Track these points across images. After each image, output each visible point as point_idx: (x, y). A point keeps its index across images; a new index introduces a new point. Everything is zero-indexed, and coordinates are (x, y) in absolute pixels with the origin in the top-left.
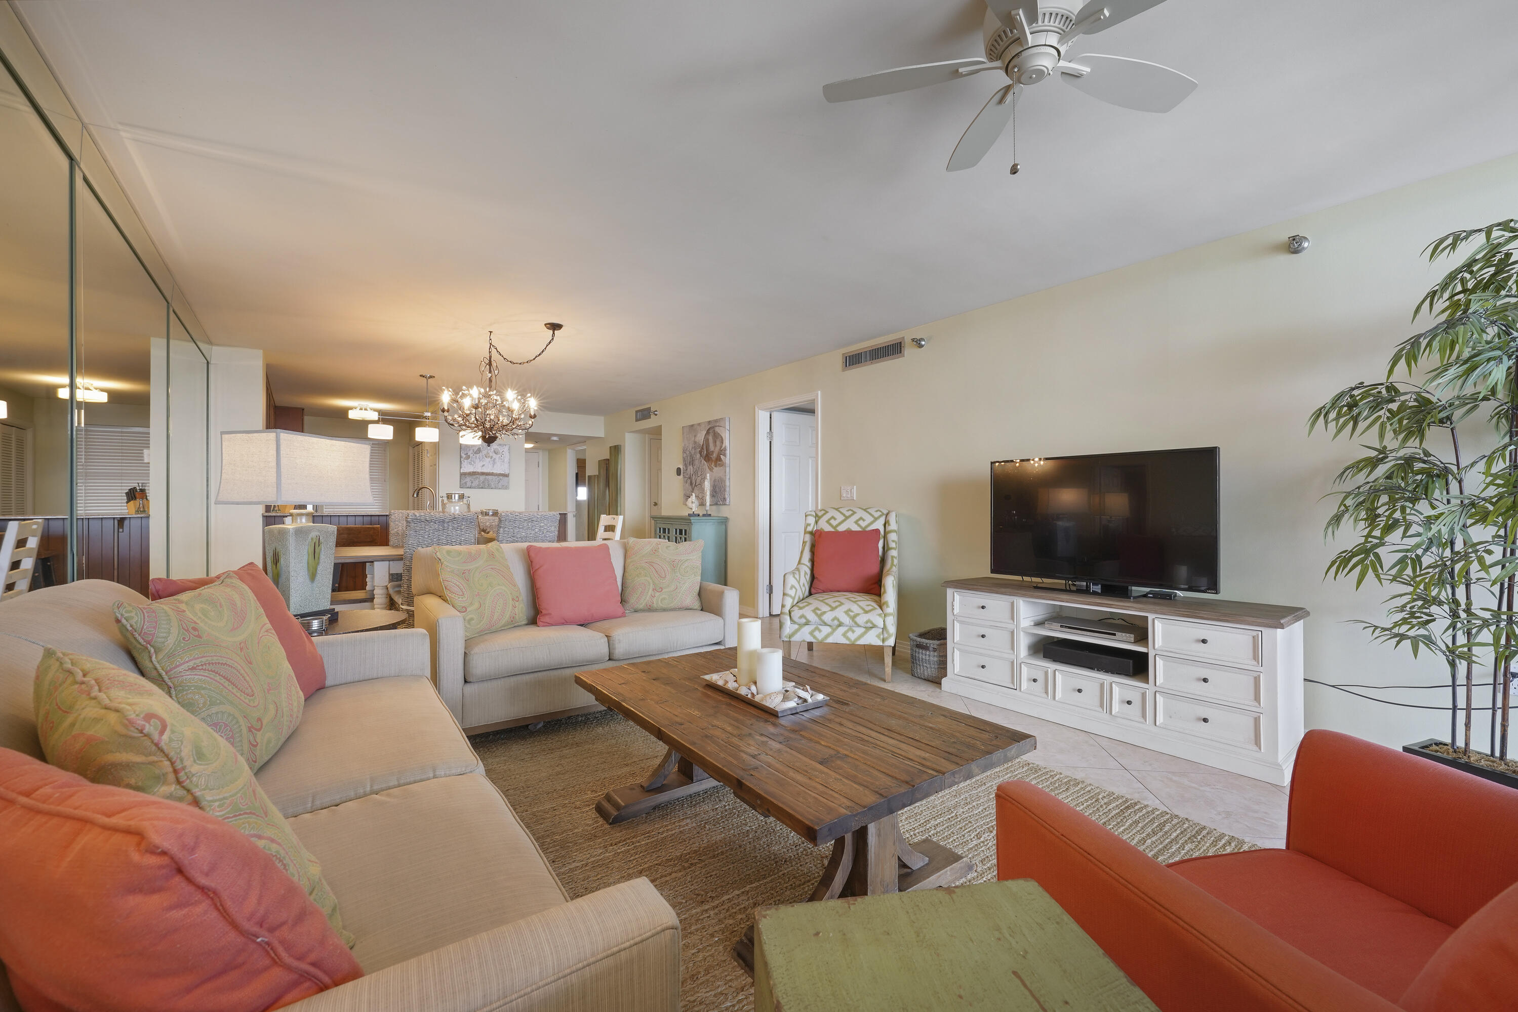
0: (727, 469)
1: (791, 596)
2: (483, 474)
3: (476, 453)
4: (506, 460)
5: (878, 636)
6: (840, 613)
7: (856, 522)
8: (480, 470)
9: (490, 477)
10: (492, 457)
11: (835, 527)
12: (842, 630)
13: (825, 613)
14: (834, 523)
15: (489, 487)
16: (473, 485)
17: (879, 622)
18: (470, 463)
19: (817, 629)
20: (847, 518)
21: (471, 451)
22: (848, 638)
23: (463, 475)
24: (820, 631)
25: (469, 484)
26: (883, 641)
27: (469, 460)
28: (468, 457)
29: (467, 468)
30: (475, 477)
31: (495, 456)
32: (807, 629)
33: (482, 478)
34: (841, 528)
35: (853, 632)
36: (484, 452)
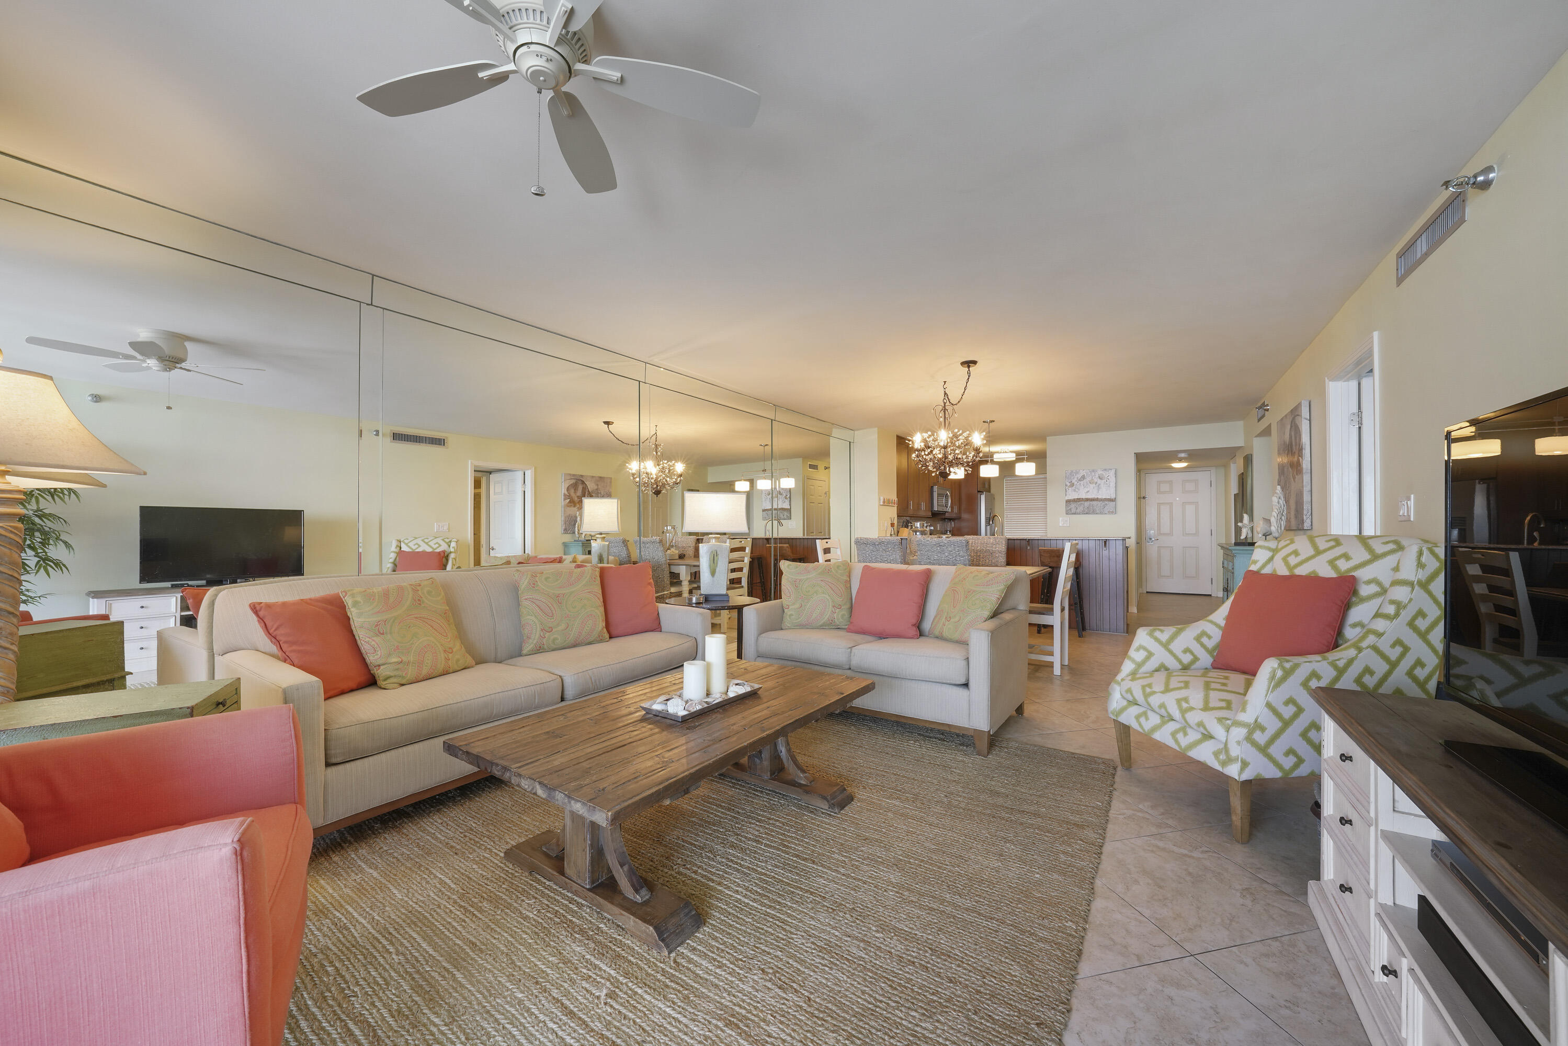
0: (1306, 478)
1: (1133, 661)
2: (1087, 500)
3: (1080, 480)
4: (1113, 484)
5: (1216, 754)
6: (1170, 700)
7: (1332, 563)
8: (1084, 496)
9: (1095, 503)
10: (1096, 483)
11: (1291, 568)
12: (1172, 726)
13: (1154, 693)
14: (1293, 560)
15: (1094, 512)
16: (1078, 511)
17: (1219, 731)
18: (1075, 490)
19: (1145, 714)
20: (1318, 552)
21: (1076, 479)
22: (1176, 741)
23: (1068, 501)
24: (1147, 719)
25: (1073, 511)
26: (1224, 764)
27: (1073, 488)
28: (1072, 485)
29: (1072, 495)
30: (1079, 503)
31: (1099, 481)
32: (1134, 711)
33: (1087, 504)
34: (1302, 571)
35: (1185, 734)
36: (1088, 479)
